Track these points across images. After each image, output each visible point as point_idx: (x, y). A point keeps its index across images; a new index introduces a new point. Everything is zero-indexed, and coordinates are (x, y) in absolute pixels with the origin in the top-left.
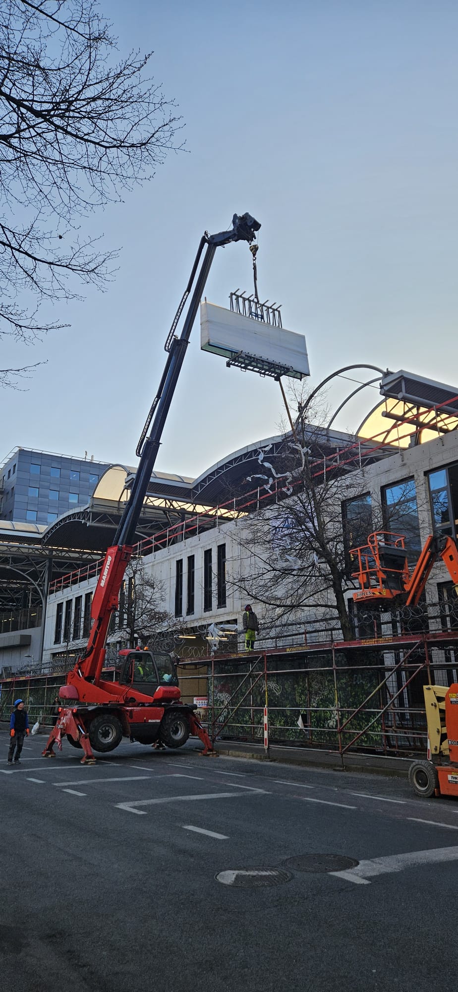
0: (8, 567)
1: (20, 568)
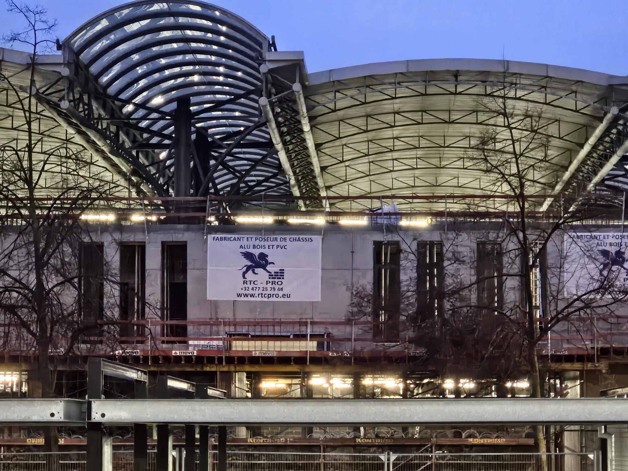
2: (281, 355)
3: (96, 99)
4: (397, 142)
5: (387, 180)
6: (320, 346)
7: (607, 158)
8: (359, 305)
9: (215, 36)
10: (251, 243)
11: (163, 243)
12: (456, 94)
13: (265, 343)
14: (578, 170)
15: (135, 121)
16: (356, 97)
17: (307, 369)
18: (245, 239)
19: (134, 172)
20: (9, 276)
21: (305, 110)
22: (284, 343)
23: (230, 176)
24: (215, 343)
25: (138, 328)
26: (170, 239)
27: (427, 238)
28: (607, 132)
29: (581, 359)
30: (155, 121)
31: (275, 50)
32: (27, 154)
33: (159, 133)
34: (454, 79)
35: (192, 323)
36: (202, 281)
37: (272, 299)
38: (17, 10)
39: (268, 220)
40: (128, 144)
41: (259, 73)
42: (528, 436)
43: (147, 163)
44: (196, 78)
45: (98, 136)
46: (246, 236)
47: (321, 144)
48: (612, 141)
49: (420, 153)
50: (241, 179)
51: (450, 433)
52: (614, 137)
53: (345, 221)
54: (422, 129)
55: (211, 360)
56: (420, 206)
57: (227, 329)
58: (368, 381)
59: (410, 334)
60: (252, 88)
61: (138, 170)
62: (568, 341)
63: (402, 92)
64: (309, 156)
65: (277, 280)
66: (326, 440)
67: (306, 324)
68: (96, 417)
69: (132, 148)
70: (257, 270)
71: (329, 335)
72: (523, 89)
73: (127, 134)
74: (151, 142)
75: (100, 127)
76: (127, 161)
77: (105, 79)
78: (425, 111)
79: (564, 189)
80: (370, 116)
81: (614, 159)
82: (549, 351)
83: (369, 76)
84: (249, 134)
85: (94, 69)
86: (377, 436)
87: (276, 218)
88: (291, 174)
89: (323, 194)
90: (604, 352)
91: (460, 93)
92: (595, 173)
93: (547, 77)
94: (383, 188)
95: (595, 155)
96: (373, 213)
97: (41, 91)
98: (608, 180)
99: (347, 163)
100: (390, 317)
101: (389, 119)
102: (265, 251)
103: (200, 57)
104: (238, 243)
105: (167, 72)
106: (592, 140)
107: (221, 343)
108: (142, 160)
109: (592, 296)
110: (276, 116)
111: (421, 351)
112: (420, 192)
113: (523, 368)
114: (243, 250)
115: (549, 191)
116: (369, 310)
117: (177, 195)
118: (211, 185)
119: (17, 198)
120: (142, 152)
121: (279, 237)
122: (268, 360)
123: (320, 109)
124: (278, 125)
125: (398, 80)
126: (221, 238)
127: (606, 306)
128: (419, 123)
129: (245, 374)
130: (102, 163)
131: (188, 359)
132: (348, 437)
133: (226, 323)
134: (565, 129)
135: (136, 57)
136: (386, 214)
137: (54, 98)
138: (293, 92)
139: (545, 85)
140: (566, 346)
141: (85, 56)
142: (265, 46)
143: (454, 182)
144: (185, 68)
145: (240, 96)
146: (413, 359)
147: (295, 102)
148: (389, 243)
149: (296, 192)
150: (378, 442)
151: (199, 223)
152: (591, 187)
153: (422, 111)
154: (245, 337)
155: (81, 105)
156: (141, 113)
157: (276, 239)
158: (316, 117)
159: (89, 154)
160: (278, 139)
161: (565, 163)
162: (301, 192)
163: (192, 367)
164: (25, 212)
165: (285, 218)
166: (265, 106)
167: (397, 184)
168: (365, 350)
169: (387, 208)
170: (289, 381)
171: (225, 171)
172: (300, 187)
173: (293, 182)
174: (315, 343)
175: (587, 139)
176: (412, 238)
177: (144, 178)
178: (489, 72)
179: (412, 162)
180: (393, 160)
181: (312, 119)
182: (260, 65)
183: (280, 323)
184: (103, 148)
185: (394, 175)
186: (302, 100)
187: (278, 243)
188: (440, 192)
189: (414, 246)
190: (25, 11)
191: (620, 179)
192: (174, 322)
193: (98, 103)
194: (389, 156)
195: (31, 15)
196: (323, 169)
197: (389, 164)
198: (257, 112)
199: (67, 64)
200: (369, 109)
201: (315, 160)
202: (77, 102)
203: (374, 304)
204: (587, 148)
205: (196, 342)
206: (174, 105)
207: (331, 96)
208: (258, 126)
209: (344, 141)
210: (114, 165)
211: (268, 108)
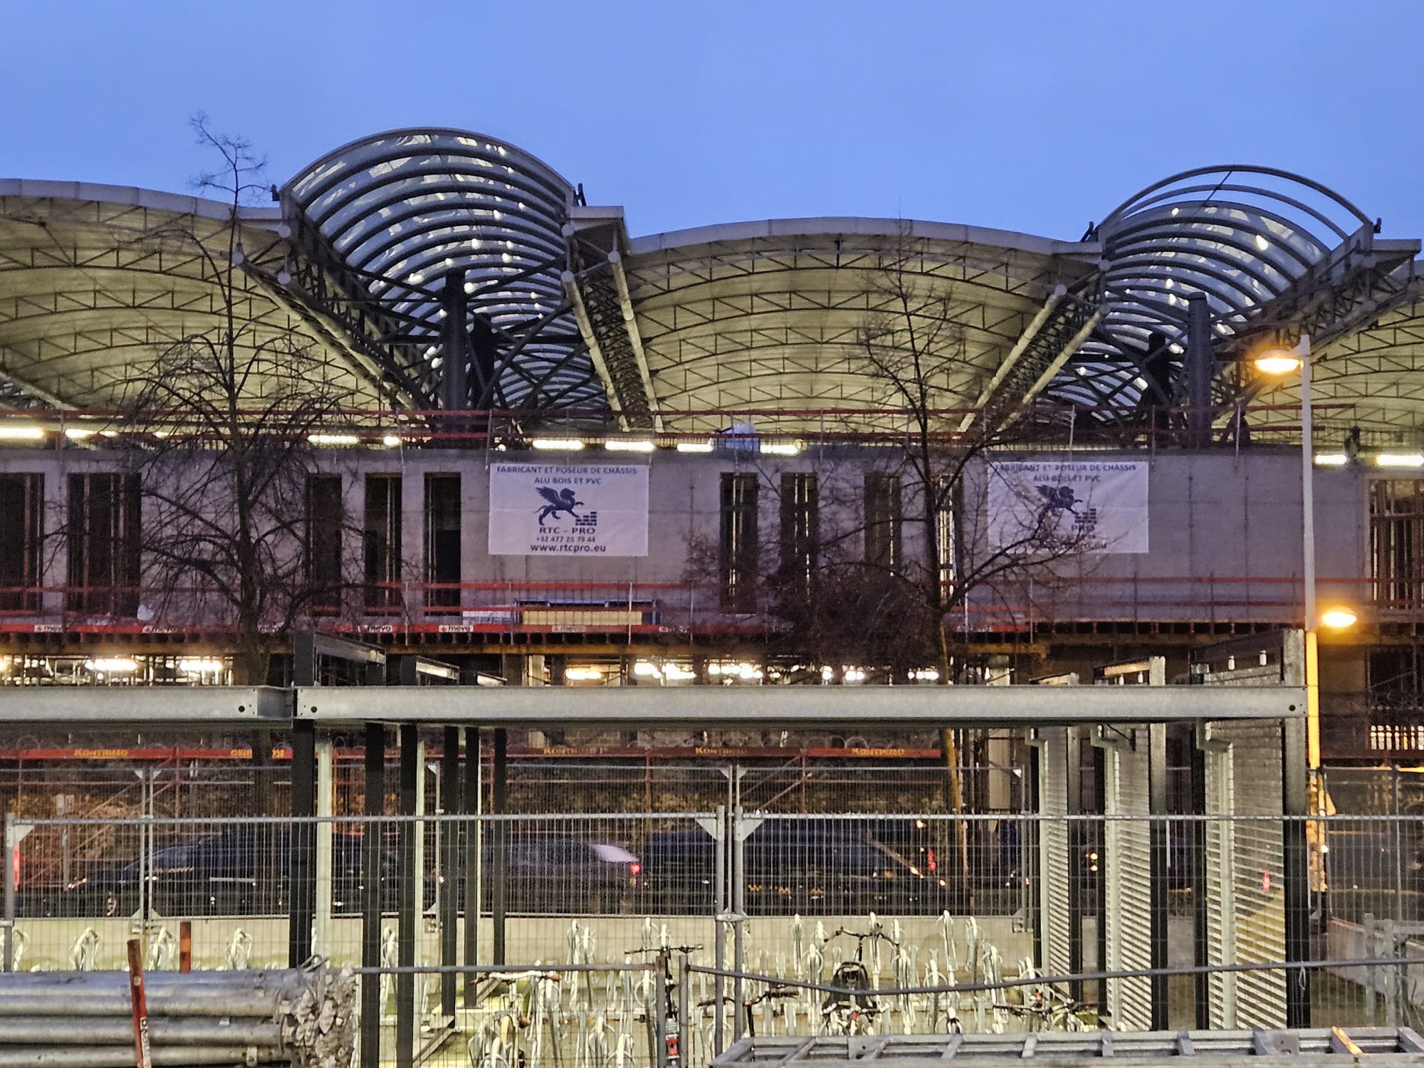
2: (591, 631)
3: (331, 271)
4: (756, 337)
5: (743, 389)
6: (646, 618)
7: (1051, 358)
8: (699, 561)
9: (498, 184)
10: (551, 476)
11: (427, 475)
12: (837, 267)
13: (569, 614)
14: (1011, 374)
15: (387, 304)
16: (698, 272)
17: (628, 651)
18: (543, 470)
19: (387, 377)
20: (201, 519)
21: (626, 290)
22: (596, 615)
23: (525, 383)
24: (500, 614)
25: (390, 595)
26: (437, 469)
27: (797, 469)
28: (1051, 320)
29: (1010, 638)
30: (417, 303)
31: (584, 204)
32: (225, 347)
33: (422, 322)
34: (834, 246)
35: (468, 586)
36: (483, 528)
37: (579, 553)
38: (209, 141)
39: (576, 445)
40: (377, 336)
41: (560, 235)
42: (935, 746)
43: (405, 364)
44: (475, 244)
45: (334, 324)
46: (544, 466)
47: (650, 339)
48: (1058, 333)
49: (788, 351)
50: (537, 388)
51: (827, 740)
52: (1060, 327)
53: (684, 447)
54: (792, 318)
55: (493, 638)
56: (788, 424)
57: (516, 595)
58: (714, 669)
59: (771, 601)
60: (552, 258)
61: (392, 373)
62: (994, 615)
63: (761, 264)
64: (633, 355)
65: (586, 527)
66: (654, 750)
67: (626, 588)
68: (304, 712)
69: (382, 341)
70: (558, 513)
71: (658, 603)
72: (933, 260)
73: (376, 322)
74: (412, 333)
75: (336, 311)
76: (376, 360)
77: (343, 243)
78: (795, 292)
79: (990, 403)
80: (717, 299)
81: (1062, 359)
82: (966, 626)
83: (717, 243)
84: (548, 323)
85: (327, 228)
86: (725, 745)
87: (587, 440)
88: (609, 380)
89: (653, 407)
90: (1043, 629)
91: (843, 267)
92: (1035, 380)
93: (966, 242)
94: (736, 401)
95: (1034, 353)
96: (719, 435)
97: (251, 259)
98: (1051, 389)
99: (687, 366)
100: (743, 579)
101: (745, 303)
102: (571, 487)
103: (479, 213)
104: (533, 476)
105: (432, 235)
106: (1030, 333)
107: (508, 615)
108: (398, 359)
109: (1020, 550)
110: (585, 298)
111: (787, 626)
112: (788, 405)
113: (927, 652)
114: (541, 486)
115: (970, 405)
116: (713, 568)
117: (448, 406)
118: (496, 396)
119: (215, 411)
120: (398, 347)
121: (589, 467)
122: (574, 639)
123: (647, 289)
124: (590, 312)
125: (756, 248)
126: (509, 470)
127: (1041, 563)
128: (786, 310)
129: (543, 659)
130: (340, 362)
131: (462, 637)
132: (685, 745)
133: (515, 588)
134: (992, 317)
135: (385, 213)
136: (737, 436)
137: (270, 269)
138: (609, 263)
139: (961, 254)
140: (989, 620)
141: (314, 210)
142: (570, 198)
143: (836, 393)
144: (459, 229)
145: (536, 270)
146: (775, 637)
147: (612, 278)
148: (742, 476)
149: (616, 406)
150: (726, 752)
151: (477, 448)
152: (1028, 398)
153: (790, 292)
154: (541, 606)
155: (308, 279)
156: (395, 292)
157: (585, 471)
158: (642, 300)
159: (321, 350)
160: (590, 330)
161: (991, 365)
162: (623, 405)
163: (466, 648)
164: (225, 431)
165: (598, 441)
166: (569, 284)
167: (757, 396)
168: (709, 624)
169: (739, 428)
170: (605, 668)
171: (517, 376)
172: (621, 399)
173: (611, 391)
174: (639, 614)
175: (1022, 331)
176: (773, 469)
177: (400, 385)
178: (884, 236)
179: (777, 365)
180: (751, 361)
181: (635, 303)
182: (562, 224)
183: (591, 587)
184: (342, 341)
185: (753, 382)
186: (622, 276)
187: (589, 475)
188: (815, 405)
189: (777, 481)
190: (221, 145)
191: (1069, 387)
192: (440, 586)
193: (335, 278)
194: (745, 355)
195: (230, 149)
196: (653, 373)
197: (745, 368)
198: (558, 293)
199: (287, 221)
200: (717, 289)
201: (641, 361)
202: (301, 276)
203: (721, 560)
204: (1023, 344)
205: (473, 614)
206: (442, 282)
207: (662, 270)
208: (561, 313)
209: (682, 334)
210: (357, 365)
211: (575, 286)
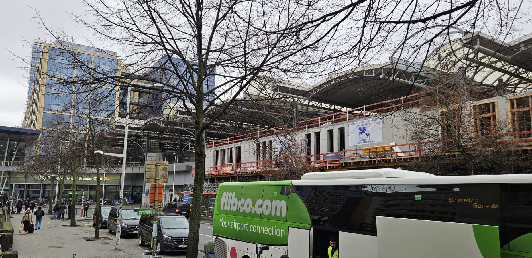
0: (181, 128)
1: (188, 129)
